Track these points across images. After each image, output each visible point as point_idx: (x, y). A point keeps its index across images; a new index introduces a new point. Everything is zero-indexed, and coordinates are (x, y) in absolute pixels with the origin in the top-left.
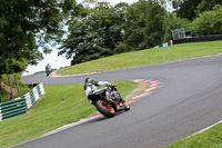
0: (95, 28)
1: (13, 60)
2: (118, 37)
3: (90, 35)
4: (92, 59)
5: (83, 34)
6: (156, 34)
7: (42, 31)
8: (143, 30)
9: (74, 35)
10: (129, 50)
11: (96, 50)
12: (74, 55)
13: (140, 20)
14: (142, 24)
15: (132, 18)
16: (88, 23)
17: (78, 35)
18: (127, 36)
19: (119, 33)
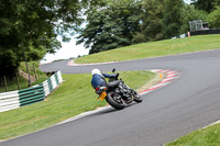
0: (113, 18)
1: (32, 48)
2: (136, 27)
3: (108, 25)
4: (110, 49)
5: (102, 23)
6: (174, 24)
7: (61, 21)
8: (160, 21)
9: (93, 24)
10: (147, 40)
11: (114, 40)
12: (92, 44)
13: (158, 11)
14: (160, 15)
15: (150, 9)
16: (107, 13)
17: (96, 24)
18: (145, 27)
19: (137, 23)
